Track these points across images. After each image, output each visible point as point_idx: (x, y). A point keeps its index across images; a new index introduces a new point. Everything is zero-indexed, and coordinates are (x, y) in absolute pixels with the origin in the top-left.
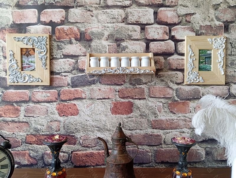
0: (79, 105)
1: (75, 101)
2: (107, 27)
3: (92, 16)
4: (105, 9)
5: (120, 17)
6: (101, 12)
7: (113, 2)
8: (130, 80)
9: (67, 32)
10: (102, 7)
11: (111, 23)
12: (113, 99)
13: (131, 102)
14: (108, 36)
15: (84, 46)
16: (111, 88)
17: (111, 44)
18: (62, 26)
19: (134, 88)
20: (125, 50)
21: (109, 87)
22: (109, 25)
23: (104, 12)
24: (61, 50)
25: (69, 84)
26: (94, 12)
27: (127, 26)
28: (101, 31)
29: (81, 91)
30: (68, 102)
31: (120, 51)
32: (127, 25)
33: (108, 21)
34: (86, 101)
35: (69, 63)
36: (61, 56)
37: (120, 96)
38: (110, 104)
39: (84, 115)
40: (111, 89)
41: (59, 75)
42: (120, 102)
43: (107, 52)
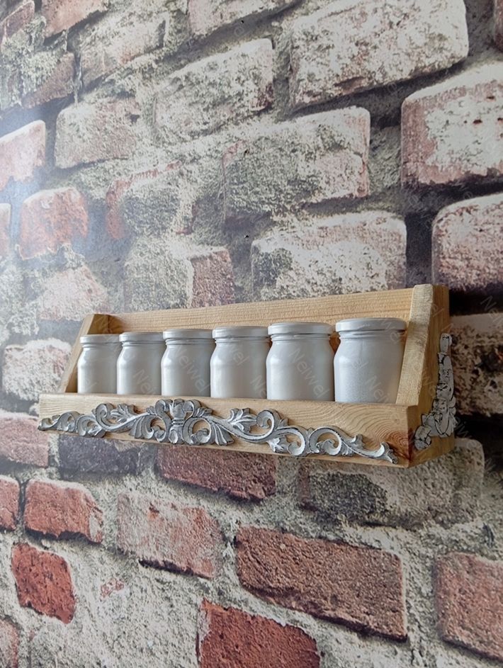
0: (76, 570)
1: (66, 546)
2: (192, 161)
3: (134, 118)
4: (182, 66)
5: (251, 85)
6: (165, 85)
7: (218, 14)
8: (304, 478)
9: (49, 216)
10: (169, 58)
11: (206, 133)
12: (209, 584)
13: (307, 635)
14: (194, 212)
15: (103, 272)
16: (200, 513)
17: (206, 254)
18: (37, 196)
19: (326, 538)
20: (274, 282)
21: (190, 501)
22: (201, 145)
23: (178, 79)
24: (33, 302)
25: (51, 459)
26: (142, 95)
27: (287, 128)
28: (164, 187)
29: (87, 501)
30: (44, 542)
31: (247, 288)
32: (287, 124)
33: (195, 127)
34: (102, 562)
35: (54, 358)
36: (32, 326)
37: (245, 575)
38: (194, 612)
39: (92, 630)
40: (199, 520)
41: (27, 412)
42: (244, 616)
43: (190, 301)
